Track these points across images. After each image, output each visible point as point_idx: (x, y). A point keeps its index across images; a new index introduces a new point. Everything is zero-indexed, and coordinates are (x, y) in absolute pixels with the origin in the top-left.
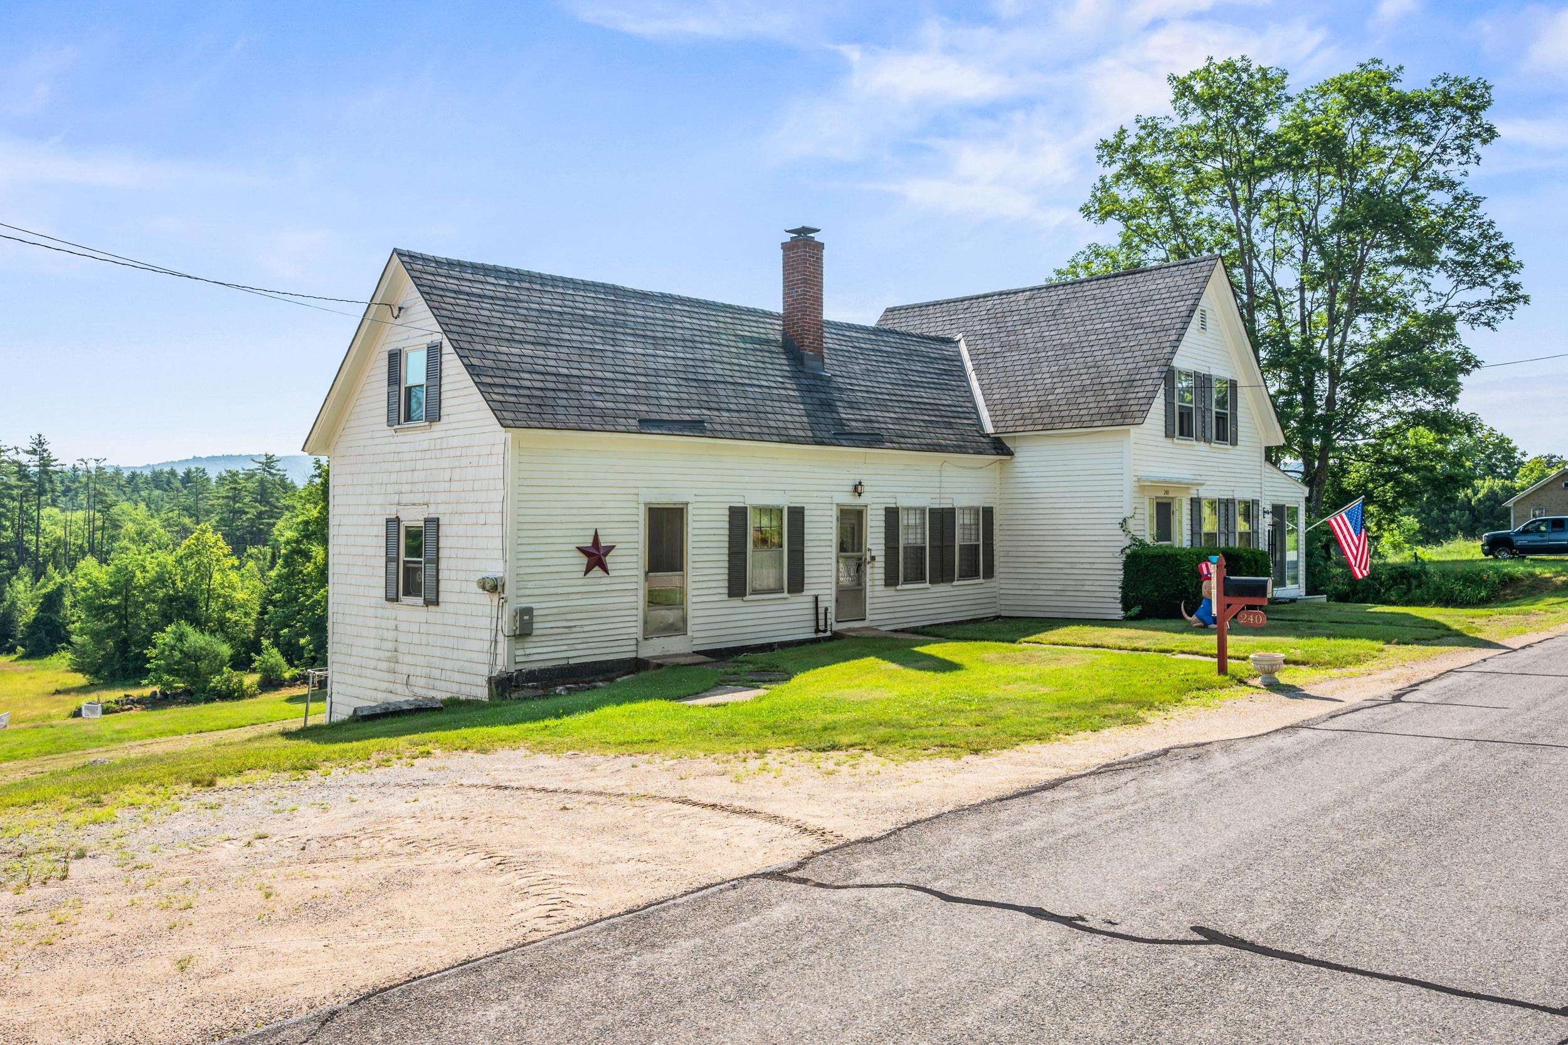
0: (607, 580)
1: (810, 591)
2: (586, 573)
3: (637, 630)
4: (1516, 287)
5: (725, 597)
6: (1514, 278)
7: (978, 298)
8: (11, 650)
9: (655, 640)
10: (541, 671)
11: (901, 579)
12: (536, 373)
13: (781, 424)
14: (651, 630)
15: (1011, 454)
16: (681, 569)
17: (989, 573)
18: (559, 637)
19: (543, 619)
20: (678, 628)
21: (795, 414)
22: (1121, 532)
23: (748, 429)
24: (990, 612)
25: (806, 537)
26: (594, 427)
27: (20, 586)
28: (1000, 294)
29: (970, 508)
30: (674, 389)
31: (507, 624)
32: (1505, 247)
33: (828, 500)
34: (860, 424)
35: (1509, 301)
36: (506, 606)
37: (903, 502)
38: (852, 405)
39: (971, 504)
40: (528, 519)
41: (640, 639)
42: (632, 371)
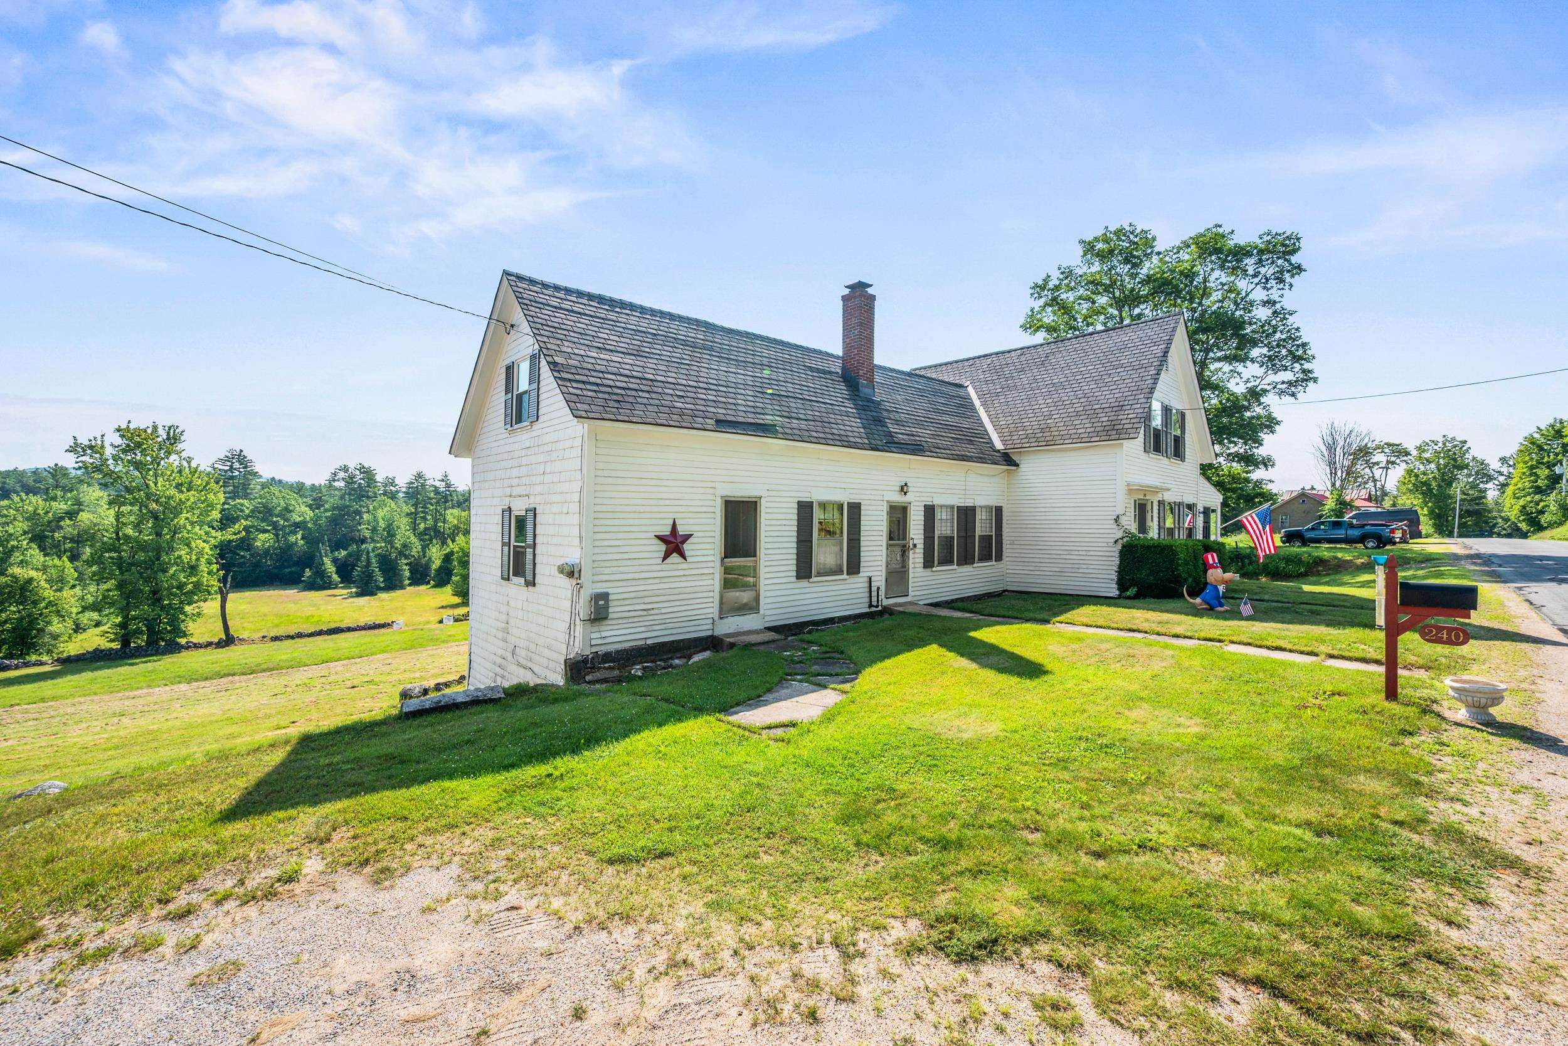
0: (685, 566)
1: (865, 572)
2: (664, 559)
3: (713, 610)
4: (1310, 371)
5: (794, 579)
6: (1307, 366)
7: (979, 357)
8: (428, 583)
9: (730, 619)
10: (617, 652)
11: (936, 562)
12: (621, 375)
13: (842, 433)
14: (726, 609)
15: (1017, 465)
16: (755, 556)
17: (999, 558)
18: (636, 620)
19: (619, 603)
20: (752, 607)
21: (853, 425)
22: (1115, 526)
23: (814, 434)
24: (998, 588)
25: (862, 528)
26: (671, 423)
27: (434, 550)
28: (997, 354)
29: (986, 507)
30: (751, 398)
31: (584, 608)
32: (1304, 345)
33: (881, 498)
34: (905, 437)
35: (1303, 380)
36: (582, 591)
37: (938, 501)
38: (897, 422)
39: (987, 503)
40: (604, 508)
41: (716, 618)
42: (715, 382)
